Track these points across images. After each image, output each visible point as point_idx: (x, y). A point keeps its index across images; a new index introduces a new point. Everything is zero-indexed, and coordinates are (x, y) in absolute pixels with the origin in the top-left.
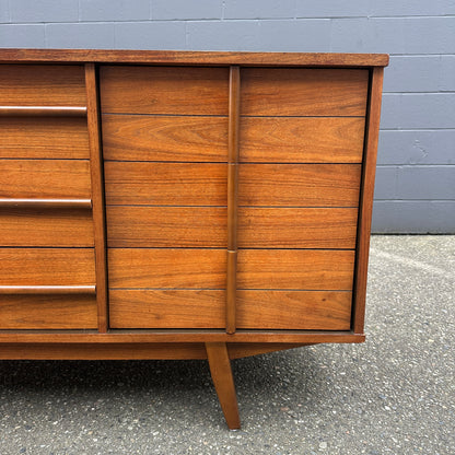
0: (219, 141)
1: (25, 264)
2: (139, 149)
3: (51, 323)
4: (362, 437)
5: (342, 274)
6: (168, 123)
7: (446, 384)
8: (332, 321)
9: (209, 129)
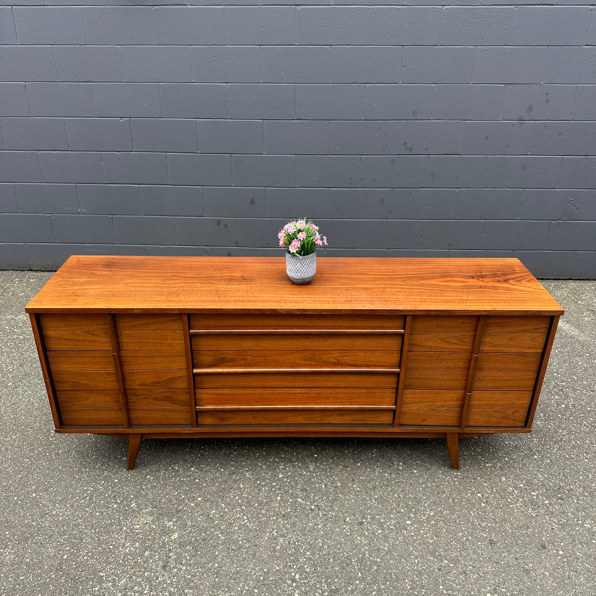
0: (469, 343)
1: (360, 395)
2: (426, 346)
3: (369, 421)
4: (523, 474)
5: (524, 402)
6: (443, 335)
7: (570, 440)
8: (515, 422)
9: (465, 338)
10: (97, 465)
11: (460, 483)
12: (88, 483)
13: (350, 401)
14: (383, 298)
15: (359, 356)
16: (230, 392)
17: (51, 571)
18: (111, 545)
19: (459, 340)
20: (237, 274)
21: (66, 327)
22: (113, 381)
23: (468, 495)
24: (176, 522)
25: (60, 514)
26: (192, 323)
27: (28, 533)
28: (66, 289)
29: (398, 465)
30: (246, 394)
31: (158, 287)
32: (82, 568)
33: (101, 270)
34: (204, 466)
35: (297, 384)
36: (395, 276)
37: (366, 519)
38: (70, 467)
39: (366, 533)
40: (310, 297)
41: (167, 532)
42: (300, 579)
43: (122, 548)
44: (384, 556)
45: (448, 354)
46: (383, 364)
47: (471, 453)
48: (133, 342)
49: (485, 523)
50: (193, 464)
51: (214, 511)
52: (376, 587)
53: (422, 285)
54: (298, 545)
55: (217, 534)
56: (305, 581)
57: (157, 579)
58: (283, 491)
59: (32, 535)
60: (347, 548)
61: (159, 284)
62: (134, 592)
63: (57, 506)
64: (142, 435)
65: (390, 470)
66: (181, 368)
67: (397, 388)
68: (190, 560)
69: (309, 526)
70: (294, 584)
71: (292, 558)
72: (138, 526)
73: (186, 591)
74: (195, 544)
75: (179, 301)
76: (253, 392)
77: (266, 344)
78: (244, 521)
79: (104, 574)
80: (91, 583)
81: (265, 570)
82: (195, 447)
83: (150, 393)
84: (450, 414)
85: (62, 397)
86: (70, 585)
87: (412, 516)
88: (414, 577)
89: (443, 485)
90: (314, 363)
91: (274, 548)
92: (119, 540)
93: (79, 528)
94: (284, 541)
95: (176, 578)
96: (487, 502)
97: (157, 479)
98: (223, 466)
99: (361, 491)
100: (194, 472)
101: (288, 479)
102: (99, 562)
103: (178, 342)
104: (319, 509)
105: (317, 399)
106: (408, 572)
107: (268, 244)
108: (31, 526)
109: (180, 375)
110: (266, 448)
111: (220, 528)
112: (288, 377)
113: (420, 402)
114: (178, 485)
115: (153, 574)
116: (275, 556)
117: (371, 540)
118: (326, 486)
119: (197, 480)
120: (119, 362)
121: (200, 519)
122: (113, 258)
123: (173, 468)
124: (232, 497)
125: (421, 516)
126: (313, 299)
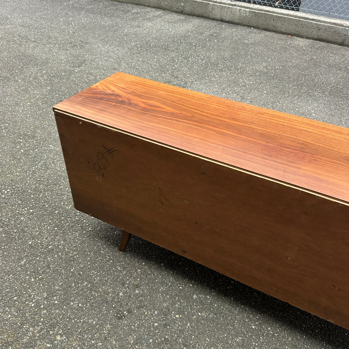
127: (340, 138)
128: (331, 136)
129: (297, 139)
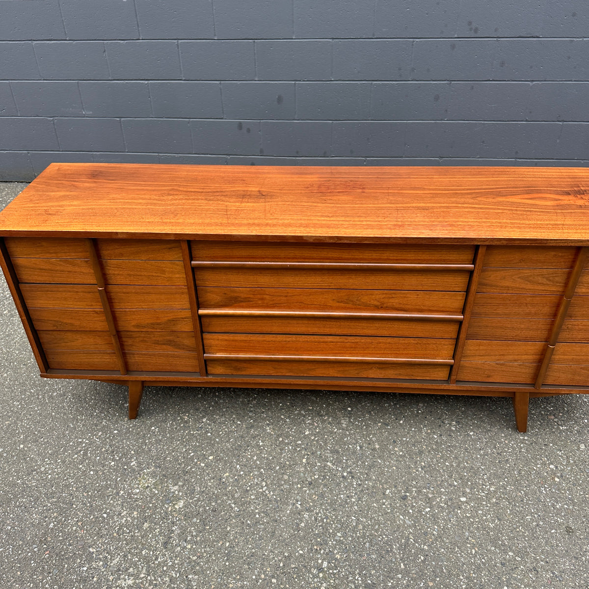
0: (560, 283)
1: (408, 346)
2: (502, 287)
3: (418, 376)
9: (556, 276)
10: (95, 412)
11: (527, 450)
12: (83, 433)
13: (394, 352)
14: (446, 222)
15: (409, 299)
16: (246, 339)
17: (34, 543)
18: (105, 513)
19: (548, 279)
20: (254, 189)
21: (38, 254)
22: (102, 321)
23: (538, 466)
24: (183, 486)
25: (50, 472)
26: (195, 253)
27: (12, 494)
28: (37, 205)
29: (450, 424)
30: (263, 341)
31: (151, 204)
32: (70, 541)
33: (85, 182)
34: (217, 417)
35: (327, 331)
36: (462, 192)
37: (411, 492)
38: (65, 414)
39: (411, 511)
40: (347, 219)
41: (171, 499)
42: (329, 568)
43: (117, 518)
44: (432, 543)
45: (530, 297)
46: (442, 309)
47: (540, 412)
48: (123, 275)
49: (560, 504)
50: (206, 413)
51: (227, 474)
52: (422, 584)
53: (499, 203)
54: (327, 523)
55: (230, 504)
56: (335, 571)
57: (156, 559)
58: (310, 452)
59: (15, 496)
60: (387, 530)
61: (154, 200)
62: (129, 576)
63: (47, 461)
64: (143, 382)
65: (440, 431)
66: (184, 308)
67: (457, 339)
68: (197, 536)
69: (340, 498)
70: (321, 575)
71: (319, 540)
72: (138, 491)
73: (190, 576)
74: (203, 516)
75: (178, 224)
76: (274, 339)
77: (289, 280)
78: (262, 489)
79: (95, 550)
80: (79, 561)
81: (286, 554)
82: (209, 392)
83: (149, 336)
84: (523, 371)
85: (45, 338)
86: (54, 562)
87: (468, 491)
88: (470, 573)
89: (506, 452)
90: (350, 305)
91: (298, 525)
92: (115, 507)
93: (70, 490)
94: (310, 517)
95: (178, 559)
96: (562, 476)
97: (163, 431)
98: (241, 417)
99: (404, 456)
100: (206, 424)
101: (315, 437)
102: (90, 535)
103: (177, 276)
104: (353, 477)
105: (353, 350)
106: (463, 565)
107: (297, 152)
108: (15, 485)
109: (183, 317)
110: (291, 397)
111: (233, 496)
112: (317, 322)
113: (486, 355)
114: (187, 440)
115: (151, 553)
116: (299, 536)
117: (416, 520)
118: (361, 447)
119: (209, 434)
120: (108, 299)
121: (210, 484)
122: (101, 167)
123: (182, 418)
124: (249, 457)
125: (478, 491)
126: (351, 223)
127: (285, 218)
128: (295, 218)
129: (334, 204)
